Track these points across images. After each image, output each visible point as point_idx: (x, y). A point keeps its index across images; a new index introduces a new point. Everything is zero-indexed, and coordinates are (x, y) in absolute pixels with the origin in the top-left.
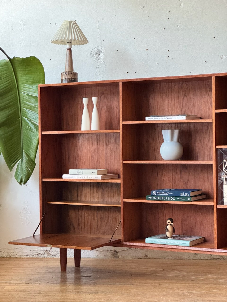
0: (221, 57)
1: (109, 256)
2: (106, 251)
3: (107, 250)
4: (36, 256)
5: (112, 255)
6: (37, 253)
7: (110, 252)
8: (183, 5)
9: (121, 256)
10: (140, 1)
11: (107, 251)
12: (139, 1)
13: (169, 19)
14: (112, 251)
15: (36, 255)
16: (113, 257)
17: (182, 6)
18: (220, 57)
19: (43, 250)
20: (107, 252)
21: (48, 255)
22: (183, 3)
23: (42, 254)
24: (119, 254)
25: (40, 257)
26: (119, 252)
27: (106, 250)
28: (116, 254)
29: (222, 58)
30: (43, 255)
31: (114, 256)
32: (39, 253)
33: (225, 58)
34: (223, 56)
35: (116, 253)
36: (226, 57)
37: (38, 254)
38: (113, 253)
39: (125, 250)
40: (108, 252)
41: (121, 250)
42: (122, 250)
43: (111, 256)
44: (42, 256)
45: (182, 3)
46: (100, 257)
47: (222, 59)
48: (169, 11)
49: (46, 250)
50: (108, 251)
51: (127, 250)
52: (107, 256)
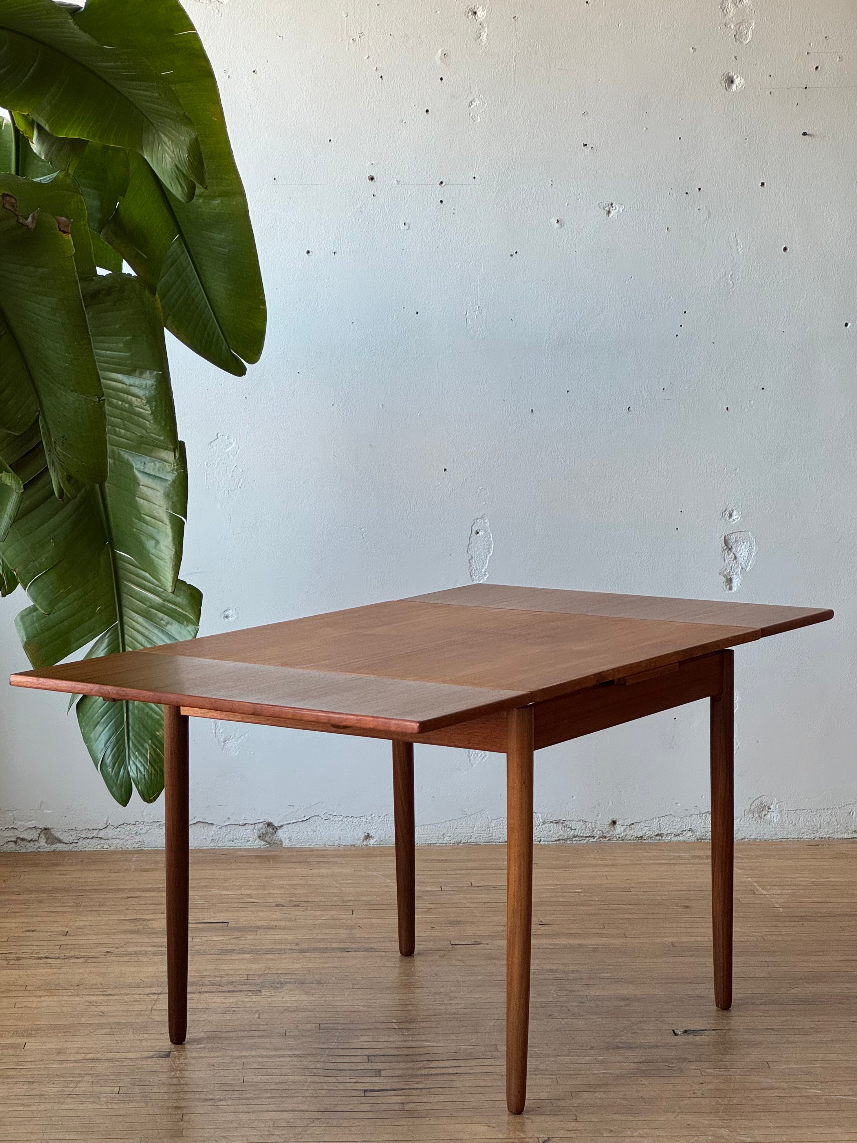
0: (607, 208)
1: (249, 841)
2: (239, 825)
3: (245, 822)
4: (12, 847)
5: (259, 837)
6: (14, 839)
7: (253, 826)
8: (487, 35)
9: (290, 839)
11: (244, 824)
14: (261, 825)
15: (12, 845)
16: (263, 843)
17: (484, 38)
18: (604, 208)
19: (35, 827)
20: (244, 828)
21: (52, 843)
22: (486, 29)
23: (31, 840)
24: (280, 833)
25: (23, 851)
26: (282, 826)
27: (241, 823)
28: (273, 834)
29: (609, 212)
30: (32, 843)
31: (266, 842)
32: (21, 836)
33: (618, 212)
34: (612, 204)
35: (273, 829)
36: (621, 210)
37: (18, 840)
38: (264, 831)
39: (302, 821)
40: (246, 830)
41: (289, 822)
42: (293, 821)
43: (258, 841)
44: (31, 848)
45: (483, 28)
46: (220, 845)
47: (611, 215)
48: (442, 51)
49: (42, 826)
50: (247, 826)
51: (307, 819)
52: (243, 841)
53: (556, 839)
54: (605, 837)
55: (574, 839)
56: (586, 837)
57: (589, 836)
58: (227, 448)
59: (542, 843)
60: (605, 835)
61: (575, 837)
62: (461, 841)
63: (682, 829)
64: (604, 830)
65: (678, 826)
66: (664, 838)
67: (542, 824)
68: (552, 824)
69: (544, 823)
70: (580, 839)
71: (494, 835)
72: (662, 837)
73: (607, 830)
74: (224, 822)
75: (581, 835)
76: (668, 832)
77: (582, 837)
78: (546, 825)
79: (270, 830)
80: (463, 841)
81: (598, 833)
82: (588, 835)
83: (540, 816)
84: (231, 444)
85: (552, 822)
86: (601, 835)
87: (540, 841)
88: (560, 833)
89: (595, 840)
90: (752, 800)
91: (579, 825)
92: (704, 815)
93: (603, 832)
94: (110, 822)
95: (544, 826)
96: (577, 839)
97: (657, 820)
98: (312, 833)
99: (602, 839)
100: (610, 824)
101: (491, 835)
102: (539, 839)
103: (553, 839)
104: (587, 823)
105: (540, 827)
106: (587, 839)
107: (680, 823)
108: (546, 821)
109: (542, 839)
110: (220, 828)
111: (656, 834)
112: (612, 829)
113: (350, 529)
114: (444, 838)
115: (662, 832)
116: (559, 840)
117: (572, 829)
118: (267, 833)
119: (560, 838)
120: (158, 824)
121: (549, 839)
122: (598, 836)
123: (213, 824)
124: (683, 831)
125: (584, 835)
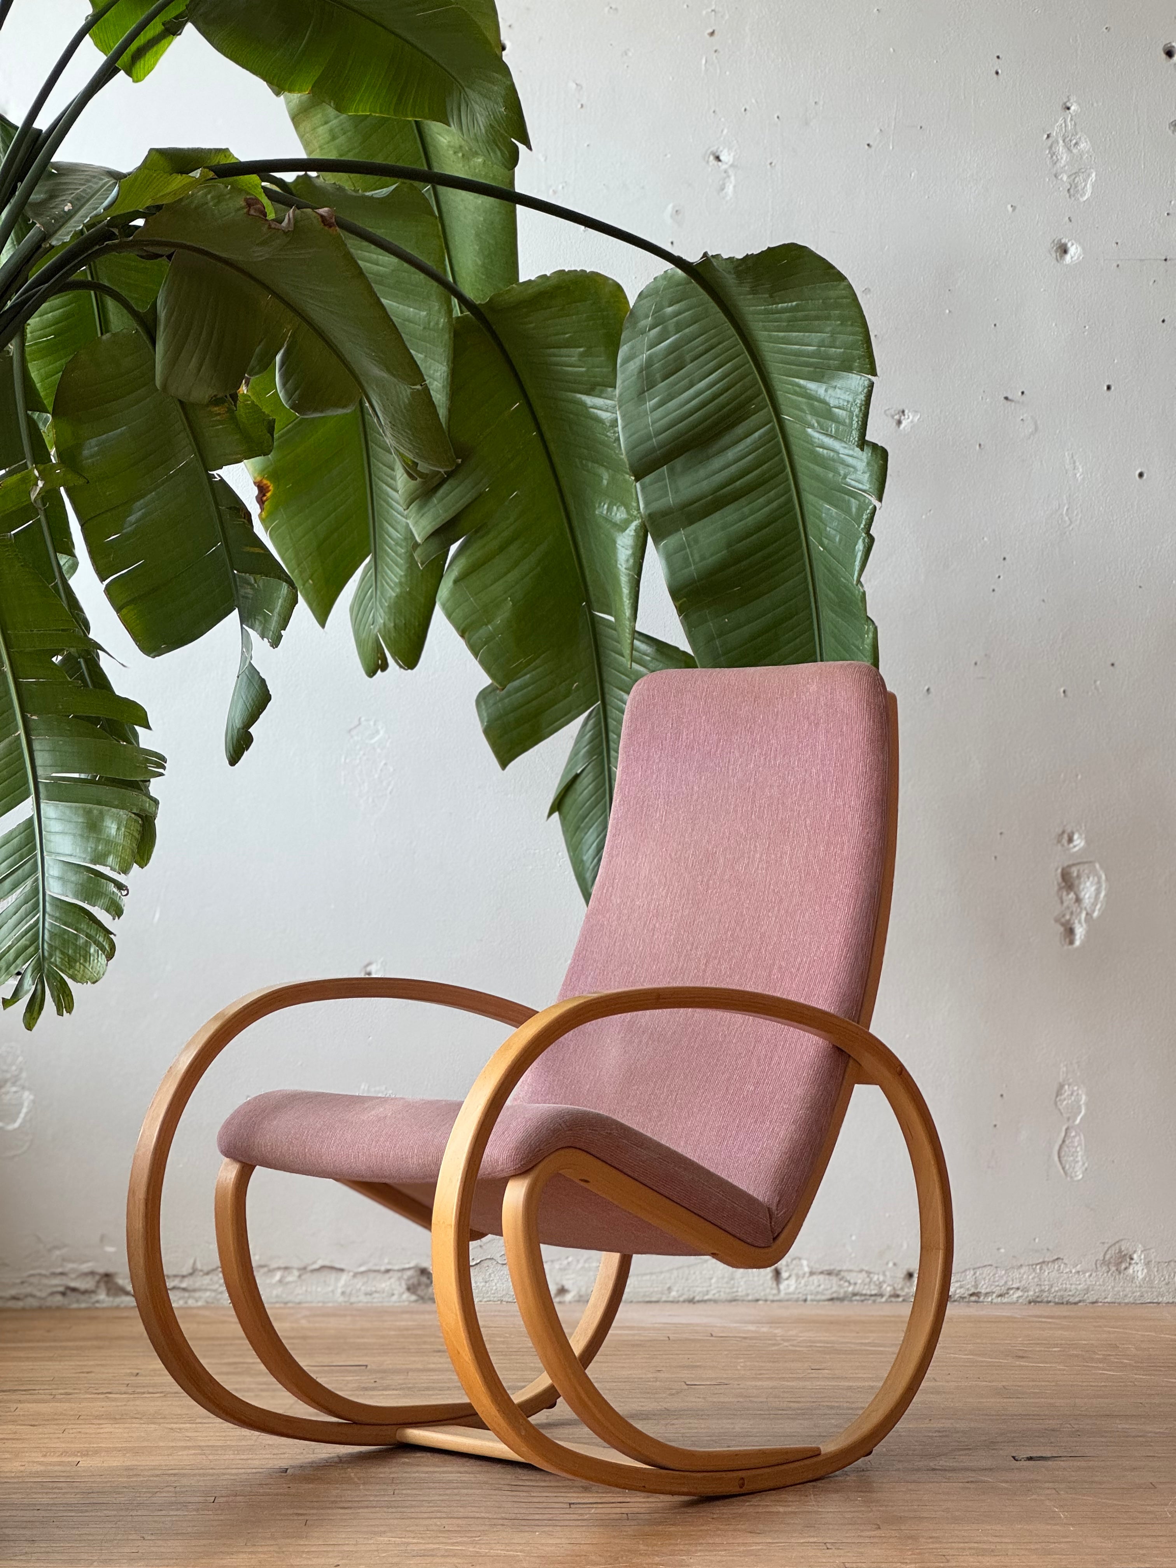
0: (897, 417)
1: (393, 1295)
2: (381, 1272)
3: (389, 1267)
4: (58, 1301)
5: (409, 1289)
6: (62, 1289)
7: (399, 1274)
8: (735, 187)
10: (545, 160)
11: (388, 1271)
12: (542, 160)
13: (672, 243)
14: (409, 1273)
15: (59, 1297)
16: (413, 1298)
17: (730, 189)
18: (893, 417)
19: (91, 1272)
20: (387, 1276)
21: (116, 1295)
22: (733, 178)
23: (86, 1291)
25: (75, 1305)
27: (383, 1269)
28: (426, 1285)
29: (899, 422)
30: (87, 1295)
31: (418, 1296)
32: (72, 1285)
33: (912, 422)
34: (903, 412)
35: (428, 1279)
36: (916, 419)
37: (68, 1291)
38: (415, 1281)
40: (390, 1278)
43: (406, 1296)
44: (86, 1302)
45: (729, 177)
46: (352, 1300)
47: (902, 426)
48: (674, 207)
49: (102, 1270)
50: (391, 1273)
52: (385, 1295)
53: (829, 1297)
54: (898, 1296)
55: (854, 1298)
56: (871, 1295)
57: (875, 1295)
58: (372, 738)
59: (808, 1303)
60: (899, 1292)
61: (855, 1294)
62: (694, 1298)
63: (1007, 1287)
64: (896, 1285)
65: (1002, 1282)
66: (981, 1299)
67: (807, 1275)
68: (821, 1277)
69: (812, 1273)
70: (863, 1298)
71: (740, 1290)
72: (979, 1297)
73: (900, 1286)
74: (360, 1266)
75: (864, 1292)
76: (988, 1290)
77: (865, 1295)
78: (815, 1278)
79: (424, 1279)
80: (697, 1298)
81: (888, 1290)
82: (873, 1292)
83: (805, 1263)
84: (377, 732)
85: (822, 1273)
86: (892, 1293)
87: (805, 1300)
88: (834, 1289)
89: (884, 1299)
90: (1106, 1246)
91: (860, 1278)
92: (1038, 1267)
93: (894, 1289)
94: (199, 1266)
95: (811, 1279)
96: (858, 1298)
97: (972, 1272)
98: (483, 1284)
99: (893, 1299)
100: (904, 1279)
101: (735, 1290)
102: (804, 1297)
103: (824, 1297)
104: (872, 1275)
105: (806, 1279)
106: (873, 1298)
107: (1005, 1278)
108: (814, 1270)
109: (809, 1298)
110: (355, 1275)
111: (971, 1292)
112: (908, 1284)
113: (542, 853)
114: (670, 1293)
115: (978, 1290)
116: (832, 1299)
117: (850, 1283)
118: (419, 1284)
119: (835, 1295)
120: (265, 1269)
121: (819, 1297)
122: (888, 1294)
123: (342, 1270)
124: (1009, 1289)
125: (868, 1292)
